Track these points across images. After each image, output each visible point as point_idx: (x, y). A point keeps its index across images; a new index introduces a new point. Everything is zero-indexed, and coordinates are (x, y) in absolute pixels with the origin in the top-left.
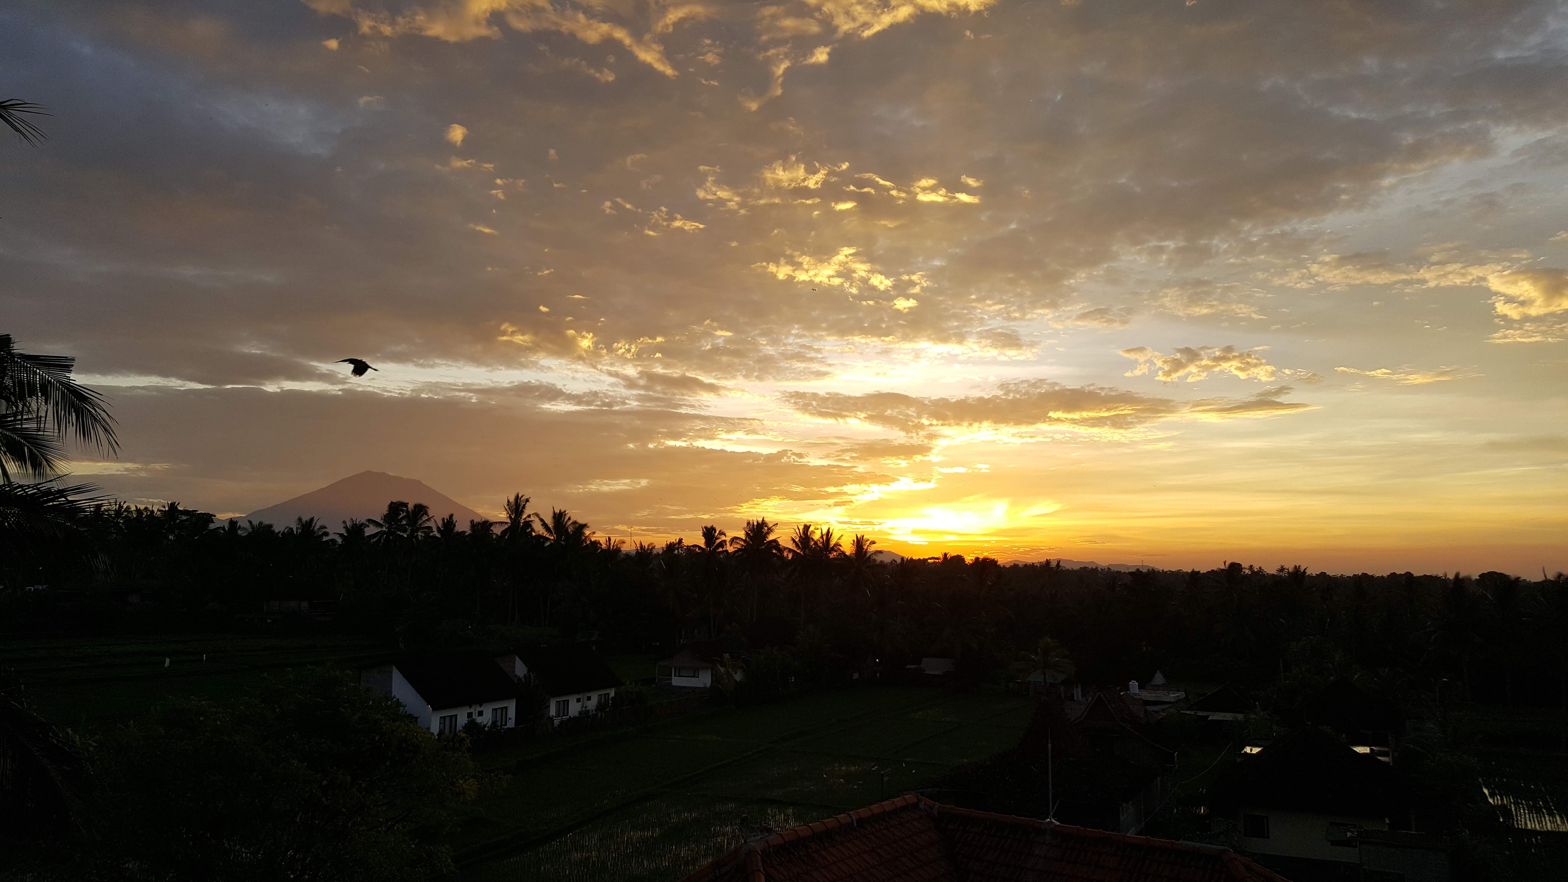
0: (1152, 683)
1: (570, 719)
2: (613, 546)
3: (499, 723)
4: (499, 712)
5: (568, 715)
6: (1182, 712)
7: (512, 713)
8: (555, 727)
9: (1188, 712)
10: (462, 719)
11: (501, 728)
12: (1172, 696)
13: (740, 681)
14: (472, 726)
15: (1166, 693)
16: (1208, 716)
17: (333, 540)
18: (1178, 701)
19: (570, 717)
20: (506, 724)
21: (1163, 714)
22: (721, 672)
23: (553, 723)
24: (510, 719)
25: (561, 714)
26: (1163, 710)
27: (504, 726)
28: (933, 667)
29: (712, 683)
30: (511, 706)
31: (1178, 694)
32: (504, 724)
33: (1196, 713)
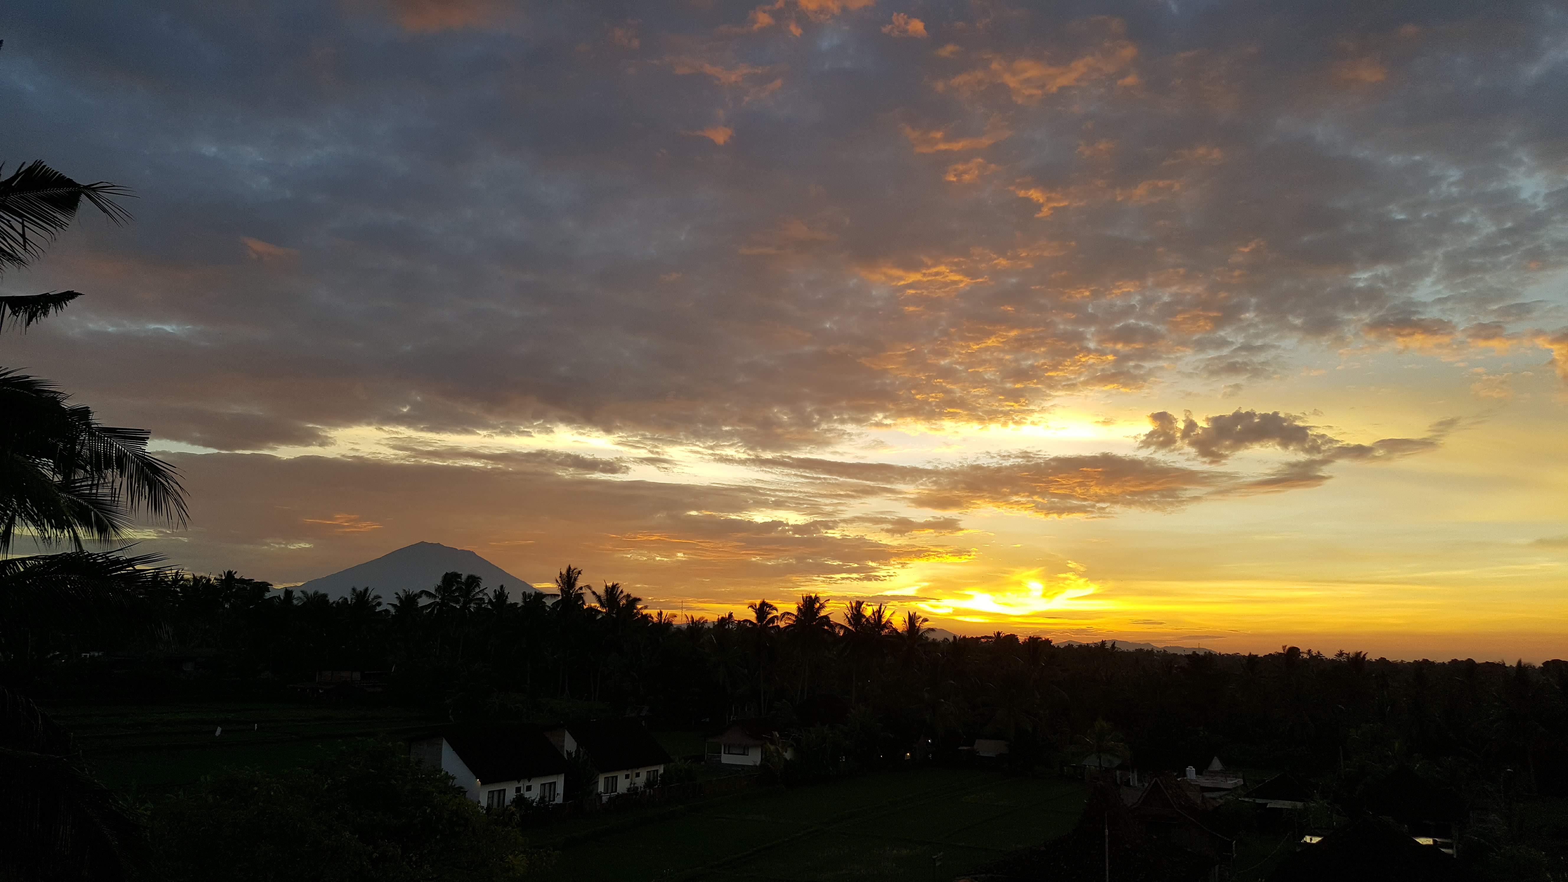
0: (1210, 769)
1: (618, 795)
2: (665, 620)
3: (547, 799)
4: (547, 787)
5: (616, 791)
6: (1240, 799)
7: (560, 788)
8: (604, 804)
9: (1247, 800)
10: (510, 794)
11: (549, 803)
12: (1231, 783)
13: (790, 759)
14: (520, 800)
15: (1223, 779)
16: (1266, 804)
17: (387, 611)
18: (1236, 788)
19: (618, 793)
20: (554, 800)
21: (1221, 801)
22: (770, 749)
23: (602, 801)
24: (558, 794)
25: (609, 791)
26: (1221, 797)
27: (552, 801)
28: (986, 748)
29: (761, 762)
30: (560, 782)
31: (1236, 781)
32: (552, 799)
33: (1254, 800)
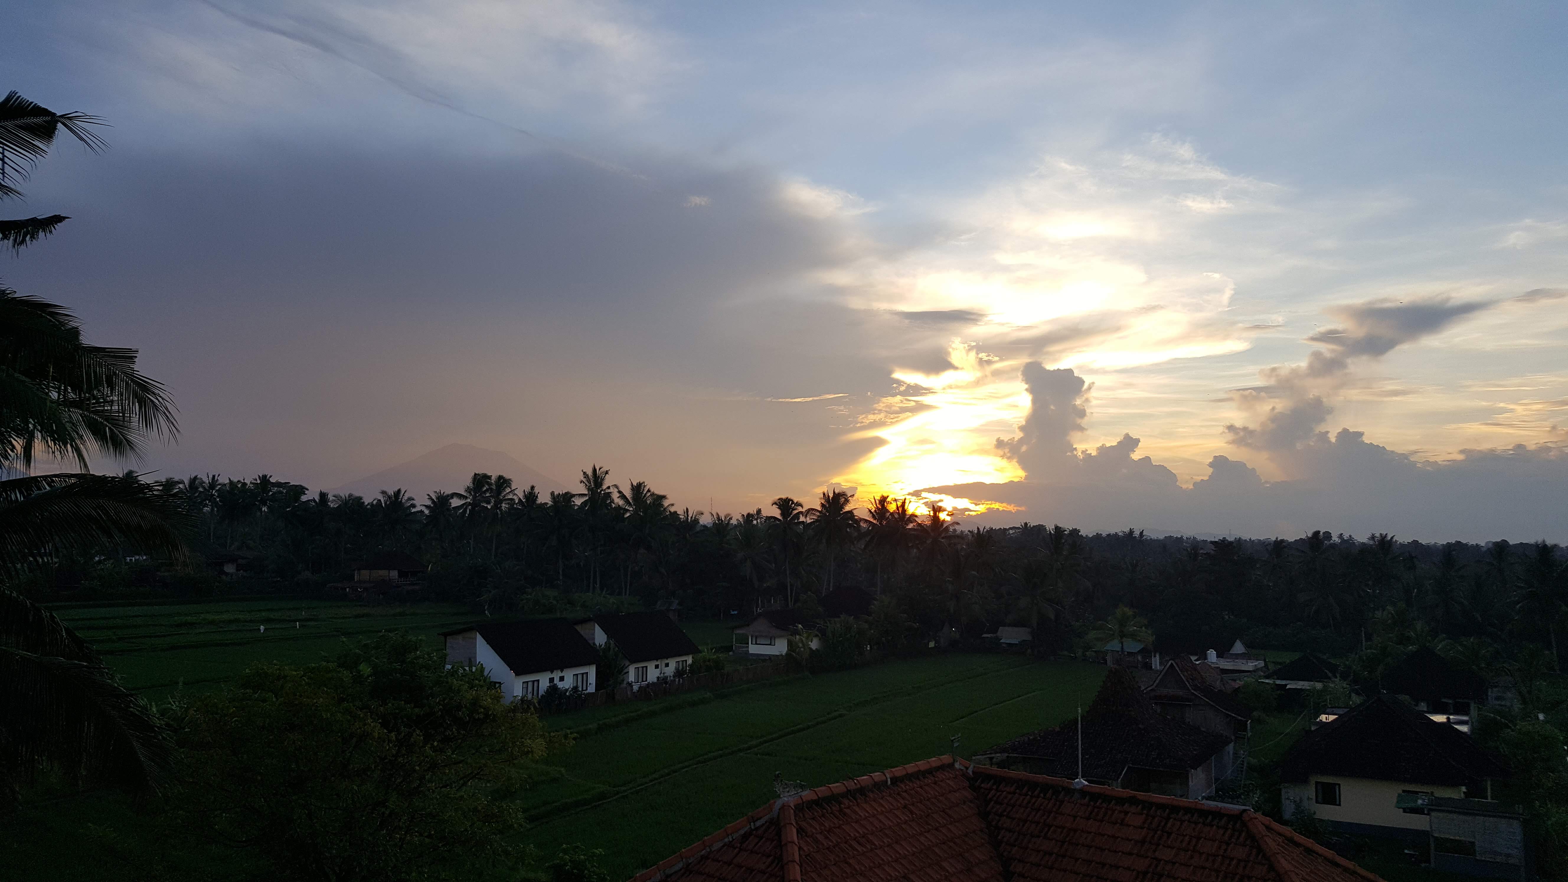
0: (1231, 652)
1: (648, 685)
2: (692, 517)
3: (580, 689)
4: (580, 677)
5: (646, 681)
6: (1259, 681)
7: (592, 678)
8: (634, 693)
9: (1267, 681)
10: (544, 684)
11: (582, 692)
12: (1250, 665)
13: (816, 649)
14: (554, 690)
15: (1244, 662)
16: (1286, 685)
17: (422, 512)
18: (1255, 671)
19: (649, 682)
20: (587, 690)
21: (1240, 683)
22: (795, 639)
23: (632, 690)
24: (590, 684)
25: (640, 680)
26: (1240, 679)
27: (585, 691)
28: (1010, 636)
29: (787, 651)
30: (592, 671)
31: (1257, 663)
32: (584, 689)
33: (1274, 682)
